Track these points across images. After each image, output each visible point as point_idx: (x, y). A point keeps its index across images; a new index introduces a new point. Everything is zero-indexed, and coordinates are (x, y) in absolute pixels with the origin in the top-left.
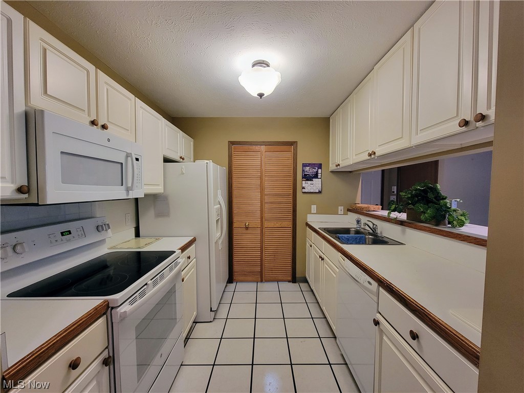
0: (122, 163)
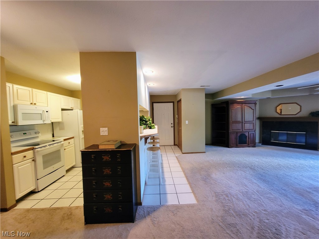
0: (41, 114)
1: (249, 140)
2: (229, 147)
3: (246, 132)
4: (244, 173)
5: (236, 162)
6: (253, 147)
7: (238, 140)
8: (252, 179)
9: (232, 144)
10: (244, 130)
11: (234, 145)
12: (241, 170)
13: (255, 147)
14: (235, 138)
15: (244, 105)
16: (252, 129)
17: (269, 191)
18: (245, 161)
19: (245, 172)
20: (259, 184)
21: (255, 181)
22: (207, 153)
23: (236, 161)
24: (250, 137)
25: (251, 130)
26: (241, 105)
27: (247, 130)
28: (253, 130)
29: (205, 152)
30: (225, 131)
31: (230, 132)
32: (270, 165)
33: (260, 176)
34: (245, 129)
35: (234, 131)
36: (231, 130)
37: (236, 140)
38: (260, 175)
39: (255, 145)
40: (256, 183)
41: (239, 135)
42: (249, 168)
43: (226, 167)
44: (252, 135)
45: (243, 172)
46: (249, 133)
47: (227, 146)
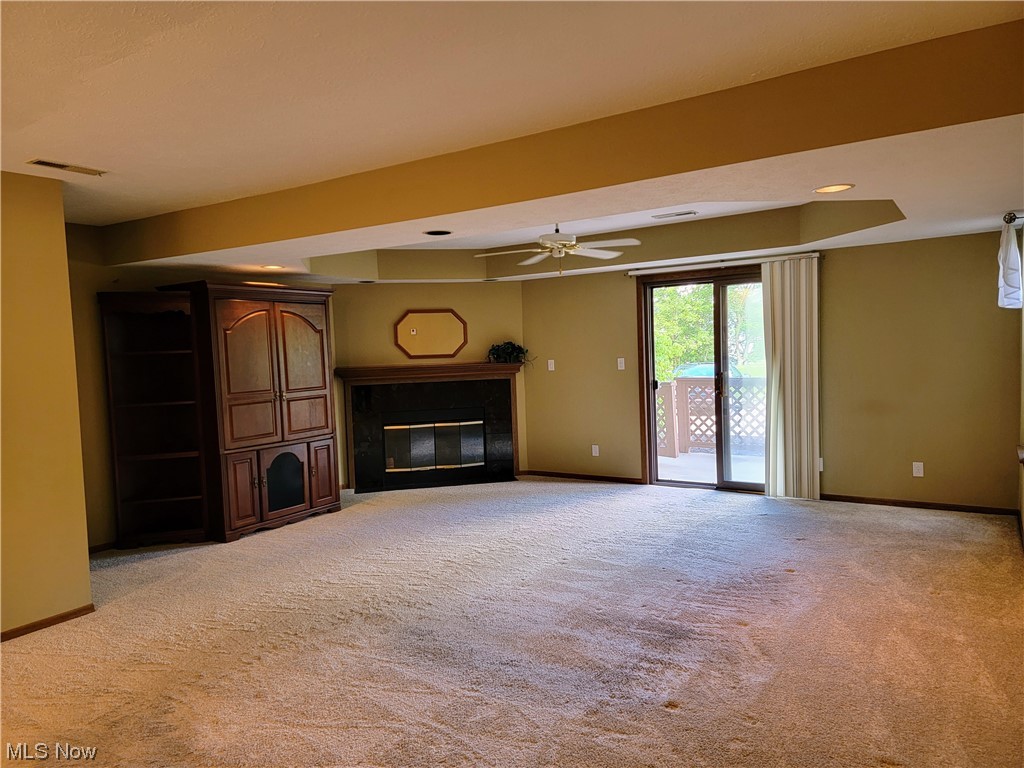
1: (313, 479)
2: (223, 540)
3: (299, 441)
4: (350, 651)
5: (292, 605)
6: (329, 511)
7: (265, 490)
8: (392, 666)
9: (240, 518)
10: (291, 432)
11: (252, 519)
12: (330, 642)
13: (338, 509)
14: (252, 483)
15: (281, 307)
16: (321, 428)
17: (473, 694)
18: (327, 592)
19: (353, 647)
20: (428, 679)
21: (410, 673)
22: (103, 610)
23: (289, 602)
24: (317, 464)
25: (316, 433)
26: (267, 305)
27: (302, 435)
28: (326, 431)
29: (90, 609)
30: (195, 454)
31: (222, 451)
32: (423, 575)
33: (414, 638)
34: (294, 428)
35: (244, 444)
36: (228, 445)
37: (256, 491)
38: (412, 633)
39: (338, 498)
40: (417, 682)
41: (267, 461)
42: (357, 617)
43: (256, 652)
44: (323, 455)
45: (343, 651)
46: (313, 445)
47: (216, 531)
